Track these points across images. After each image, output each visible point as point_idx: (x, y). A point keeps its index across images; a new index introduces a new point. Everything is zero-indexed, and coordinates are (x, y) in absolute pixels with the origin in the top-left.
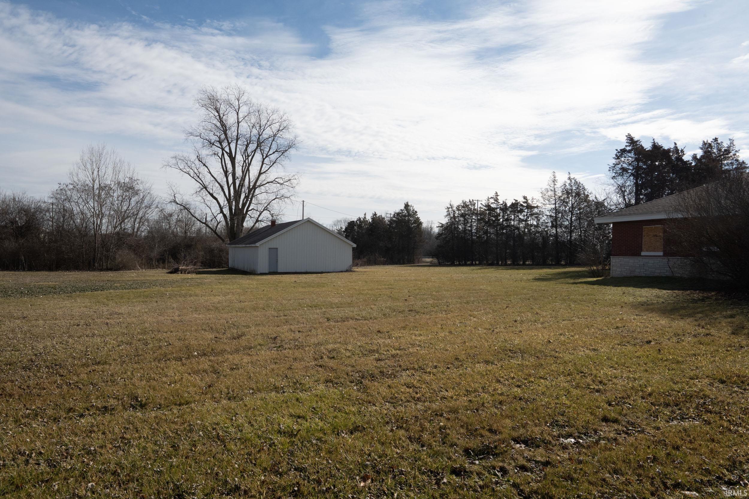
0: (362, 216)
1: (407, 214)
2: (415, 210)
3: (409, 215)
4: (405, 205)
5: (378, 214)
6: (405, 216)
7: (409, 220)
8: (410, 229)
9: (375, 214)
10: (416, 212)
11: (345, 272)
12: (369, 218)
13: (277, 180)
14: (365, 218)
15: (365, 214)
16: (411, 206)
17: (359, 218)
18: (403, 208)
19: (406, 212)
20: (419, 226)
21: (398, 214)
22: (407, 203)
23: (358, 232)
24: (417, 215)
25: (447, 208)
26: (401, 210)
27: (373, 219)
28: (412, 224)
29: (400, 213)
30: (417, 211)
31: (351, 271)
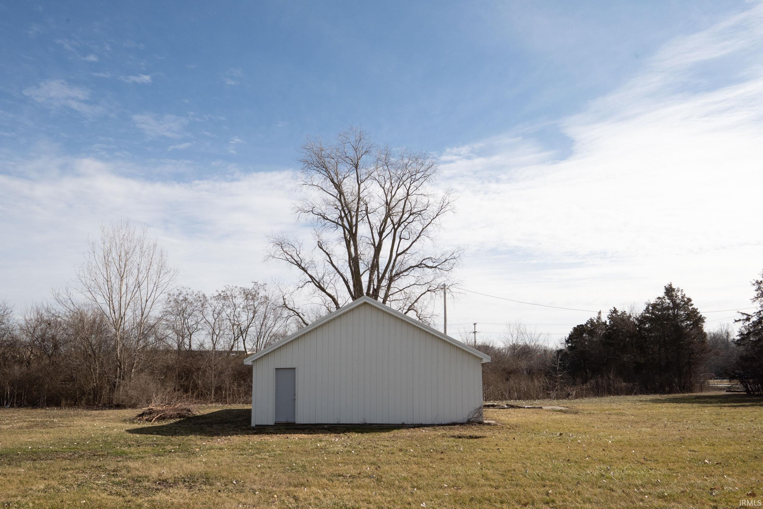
0: (594, 316)
1: (671, 305)
2: (687, 296)
3: (676, 306)
4: (666, 289)
5: (620, 310)
6: (668, 308)
7: (676, 316)
8: (679, 330)
9: (615, 311)
10: (689, 300)
11: (461, 424)
12: (605, 318)
13: (424, 262)
14: (599, 318)
15: (600, 313)
16: (678, 291)
17: (591, 319)
18: (662, 294)
19: (668, 301)
20: (697, 325)
21: (654, 306)
22: (670, 285)
23: (589, 341)
24: (692, 305)
25: (757, 282)
26: (659, 298)
27: (611, 318)
28: (682, 321)
29: (659, 305)
30: (691, 298)
31: (481, 423)
